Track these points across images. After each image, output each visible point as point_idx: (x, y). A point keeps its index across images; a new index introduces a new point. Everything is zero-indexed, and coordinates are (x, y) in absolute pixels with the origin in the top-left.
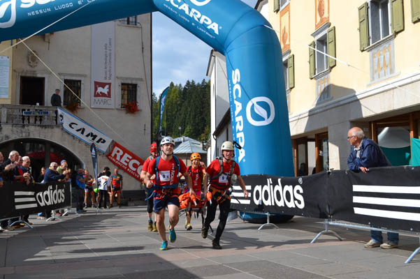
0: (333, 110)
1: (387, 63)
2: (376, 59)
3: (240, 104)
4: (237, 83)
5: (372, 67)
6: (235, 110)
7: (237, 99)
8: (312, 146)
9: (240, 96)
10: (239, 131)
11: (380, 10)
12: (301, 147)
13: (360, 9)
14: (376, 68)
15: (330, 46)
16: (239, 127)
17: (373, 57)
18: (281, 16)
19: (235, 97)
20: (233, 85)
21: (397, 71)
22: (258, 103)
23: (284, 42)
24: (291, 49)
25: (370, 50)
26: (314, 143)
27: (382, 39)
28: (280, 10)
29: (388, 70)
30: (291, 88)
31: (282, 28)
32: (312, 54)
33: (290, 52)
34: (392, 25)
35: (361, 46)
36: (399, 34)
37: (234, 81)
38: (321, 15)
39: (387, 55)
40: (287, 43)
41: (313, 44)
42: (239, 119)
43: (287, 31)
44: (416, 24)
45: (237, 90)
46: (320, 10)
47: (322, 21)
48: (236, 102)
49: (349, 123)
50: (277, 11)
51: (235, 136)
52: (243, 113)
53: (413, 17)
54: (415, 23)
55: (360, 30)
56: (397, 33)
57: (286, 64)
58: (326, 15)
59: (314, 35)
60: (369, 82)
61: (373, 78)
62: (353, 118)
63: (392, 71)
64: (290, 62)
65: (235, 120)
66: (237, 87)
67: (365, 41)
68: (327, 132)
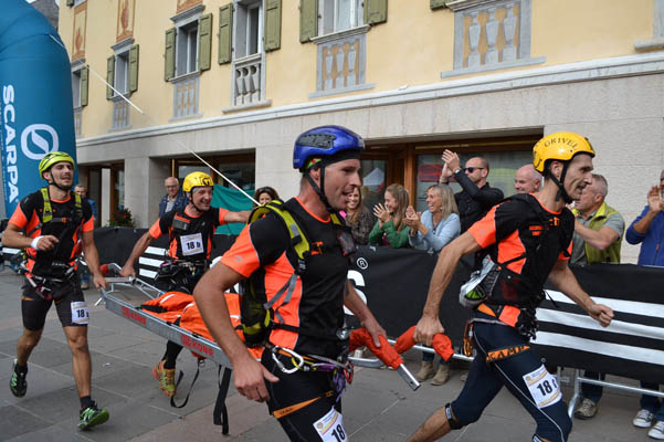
0: (132, 141)
1: (191, 100)
2: (180, 94)
3: (13, 131)
4: (10, 103)
5: (176, 102)
6: (5, 136)
7: (10, 124)
8: (106, 173)
9: (13, 120)
10: (10, 164)
11: (189, 39)
12: (94, 175)
13: (168, 33)
14: (180, 103)
15: (133, 66)
16: (12, 159)
17: (177, 91)
18: (76, 13)
19: (6, 121)
20: (4, 105)
21: (200, 111)
22: (37, 131)
23: (78, 47)
24: (86, 57)
25: (175, 82)
26: (109, 170)
27: (188, 73)
28: (76, 5)
29: (192, 108)
30: (84, 106)
31: (77, 28)
32: (111, 71)
33: (84, 61)
34: (199, 61)
35: (166, 75)
36: (205, 74)
37: (6, 101)
38: (124, 27)
39: (192, 91)
40: (81, 49)
41: (111, 60)
42: (11, 149)
43: (82, 33)
44: (223, 66)
45: (9, 112)
46: (123, 19)
47: (124, 33)
48: (7, 127)
49: (148, 159)
50: (72, 5)
51: (6, 170)
52: (16, 142)
53: (220, 57)
54: (221, 64)
55: (165, 57)
56: (202, 71)
57: (78, 74)
58: (129, 28)
59: (114, 48)
60: (171, 116)
61: (176, 114)
62: (152, 155)
63: (195, 111)
64: (84, 73)
65: (5, 149)
66: (9, 108)
67: (170, 71)
68: (123, 164)
